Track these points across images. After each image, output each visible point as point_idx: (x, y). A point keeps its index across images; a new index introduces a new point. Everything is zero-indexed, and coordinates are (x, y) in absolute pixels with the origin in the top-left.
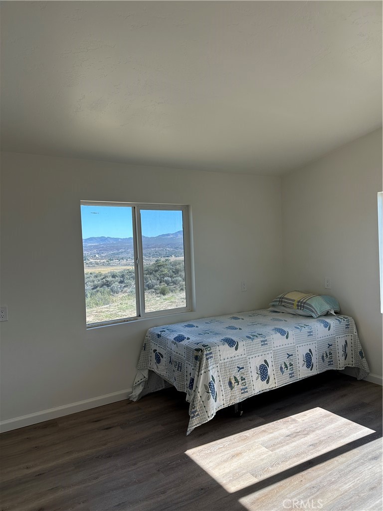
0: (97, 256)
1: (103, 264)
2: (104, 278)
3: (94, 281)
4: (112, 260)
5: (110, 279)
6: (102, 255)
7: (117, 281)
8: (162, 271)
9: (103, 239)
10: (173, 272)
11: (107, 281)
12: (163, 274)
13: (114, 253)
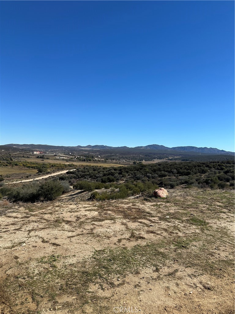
0: (99, 156)
1: (102, 162)
2: (110, 170)
3: (104, 172)
4: (108, 160)
5: (113, 171)
6: (102, 156)
7: (117, 173)
8: (145, 170)
9: (102, 146)
10: (152, 171)
11: (112, 172)
12: (146, 172)
13: (109, 156)
